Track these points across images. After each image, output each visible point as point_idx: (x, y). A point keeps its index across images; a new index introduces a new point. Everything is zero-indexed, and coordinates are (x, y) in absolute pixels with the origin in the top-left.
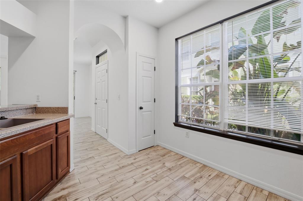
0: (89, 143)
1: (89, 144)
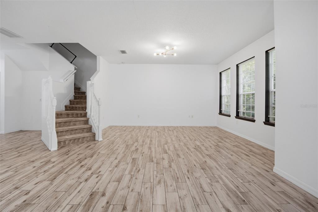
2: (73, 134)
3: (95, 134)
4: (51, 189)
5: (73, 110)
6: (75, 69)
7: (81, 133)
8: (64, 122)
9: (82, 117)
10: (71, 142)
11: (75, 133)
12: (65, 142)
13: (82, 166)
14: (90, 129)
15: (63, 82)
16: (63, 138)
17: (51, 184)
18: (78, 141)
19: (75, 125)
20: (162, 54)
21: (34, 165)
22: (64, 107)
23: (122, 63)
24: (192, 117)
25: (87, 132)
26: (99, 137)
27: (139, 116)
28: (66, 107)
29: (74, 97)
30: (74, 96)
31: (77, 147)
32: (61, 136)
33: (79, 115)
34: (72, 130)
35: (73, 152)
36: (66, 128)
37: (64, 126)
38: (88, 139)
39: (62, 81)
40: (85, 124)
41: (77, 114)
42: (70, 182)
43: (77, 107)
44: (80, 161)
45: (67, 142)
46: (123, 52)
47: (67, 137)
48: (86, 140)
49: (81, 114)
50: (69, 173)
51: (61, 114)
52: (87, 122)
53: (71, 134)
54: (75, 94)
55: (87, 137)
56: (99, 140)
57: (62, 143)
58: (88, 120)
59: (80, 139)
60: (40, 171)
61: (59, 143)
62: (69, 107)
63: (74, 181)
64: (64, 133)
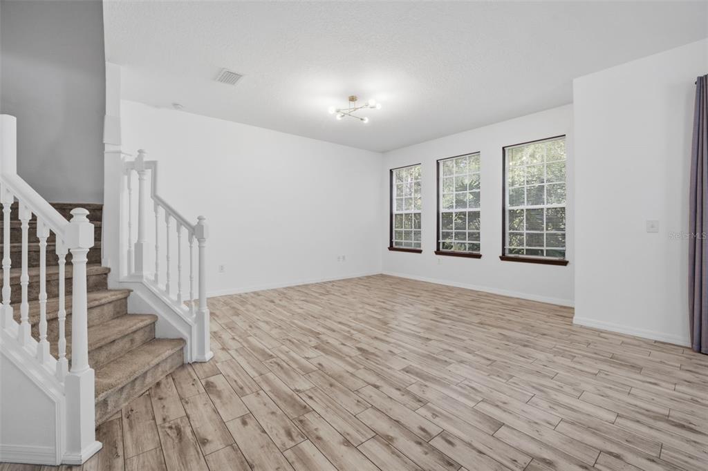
3: (184, 341)
14: (150, 330)
24: (344, 257)
27: (222, 268)
52: (122, 305)
58: (127, 297)
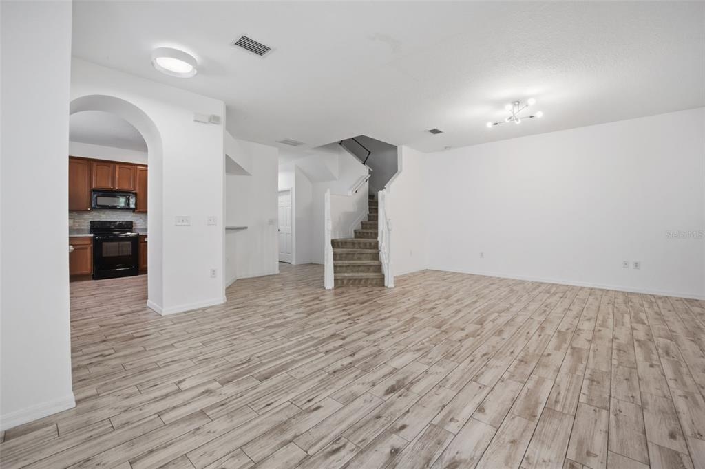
0: (115, 338)
1: (118, 336)
2: (355, 272)
3: (384, 275)
4: (304, 320)
5: (364, 237)
6: (370, 172)
7: (367, 272)
8: (347, 254)
9: (371, 248)
10: (351, 282)
11: (358, 272)
12: (342, 280)
13: (344, 310)
14: (379, 268)
15: (351, 195)
16: (340, 275)
17: (306, 317)
18: (359, 283)
19: (359, 259)
20: (510, 118)
21: (303, 299)
22: (353, 233)
23: (446, 148)
25: (375, 272)
26: (389, 282)
27: (482, 255)
28: (355, 232)
29: (367, 217)
30: (368, 215)
31: (356, 290)
32: (340, 272)
33: (368, 246)
34: (354, 266)
35: (347, 295)
36: (347, 262)
37: (346, 259)
38: (374, 282)
39: (350, 193)
40: (374, 259)
41: (365, 244)
42: (322, 320)
43: (367, 233)
44: (346, 305)
45: (345, 282)
46: (435, 132)
47: (346, 275)
48: (371, 284)
49: (370, 243)
50: (328, 313)
51: (346, 243)
52: (376, 256)
53: (352, 272)
54: (370, 213)
55: (373, 279)
56: (389, 287)
57: (339, 281)
58: (378, 254)
59: (363, 281)
60: (304, 305)
61: (336, 280)
62: (360, 233)
63: (327, 320)
64: (344, 269)
